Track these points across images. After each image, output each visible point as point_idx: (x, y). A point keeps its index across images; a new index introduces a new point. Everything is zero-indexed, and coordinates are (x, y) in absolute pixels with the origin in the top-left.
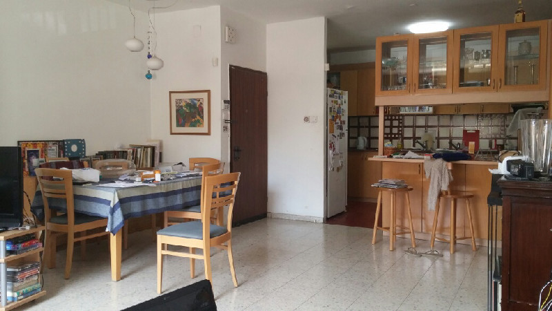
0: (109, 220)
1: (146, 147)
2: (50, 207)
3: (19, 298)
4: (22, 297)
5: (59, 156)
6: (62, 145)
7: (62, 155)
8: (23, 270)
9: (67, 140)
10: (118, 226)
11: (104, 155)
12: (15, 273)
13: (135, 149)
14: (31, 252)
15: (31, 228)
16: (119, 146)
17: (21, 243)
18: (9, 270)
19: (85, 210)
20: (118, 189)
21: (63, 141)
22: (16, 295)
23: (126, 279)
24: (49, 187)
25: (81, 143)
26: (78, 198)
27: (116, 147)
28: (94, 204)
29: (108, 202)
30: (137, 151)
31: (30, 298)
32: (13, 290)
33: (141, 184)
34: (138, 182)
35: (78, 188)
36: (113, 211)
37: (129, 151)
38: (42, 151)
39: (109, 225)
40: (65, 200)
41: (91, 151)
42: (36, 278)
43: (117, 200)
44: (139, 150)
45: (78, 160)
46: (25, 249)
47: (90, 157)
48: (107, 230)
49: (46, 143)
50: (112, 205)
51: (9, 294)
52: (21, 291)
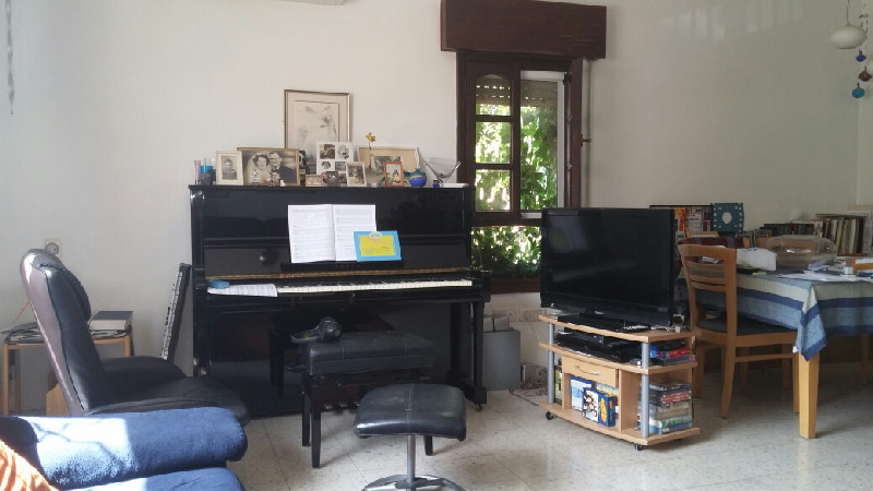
0: (800, 335)
1: (848, 218)
2: (698, 305)
3: (664, 430)
4: (668, 430)
5: (705, 229)
6: (710, 213)
7: (709, 227)
8: (669, 392)
9: (718, 205)
10: (815, 346)
11: (774, 230)
12: (659, 394)
13: (827, 219)
14: (680, 366)
15: (681, 330)
16: (797, 217)
17: (668, 350)
18: (652, 387)
19: (756, 313)
20: (815, 283)
21: (711, 206)
22: (660, 425)
23: (824, 439)
24: (699, 273)
25: (736, 209)
26: (743, 293)
27: (792, 216)
28: (771, 306)
29: (799, 305)
30: (830, 224)
31: (678, 434)
32: (656, 418)
33: (853, 279)
34: (848, 275)
35: (744, 278)
36: (806, 319)
37: (816, 224)
38: (682, 221)
39: (798, 342)
40: (723, 295)
41: (752, 222)
42: (686, 406)
43: (813, 302)
44: (835, 222)
45: (734, 236)
46: (673, 361)
47: (752, 232)
48: (795, 350)
49: (687, 209)
50: (804, 309)
51: (652, 422)
52: (667, 421)
